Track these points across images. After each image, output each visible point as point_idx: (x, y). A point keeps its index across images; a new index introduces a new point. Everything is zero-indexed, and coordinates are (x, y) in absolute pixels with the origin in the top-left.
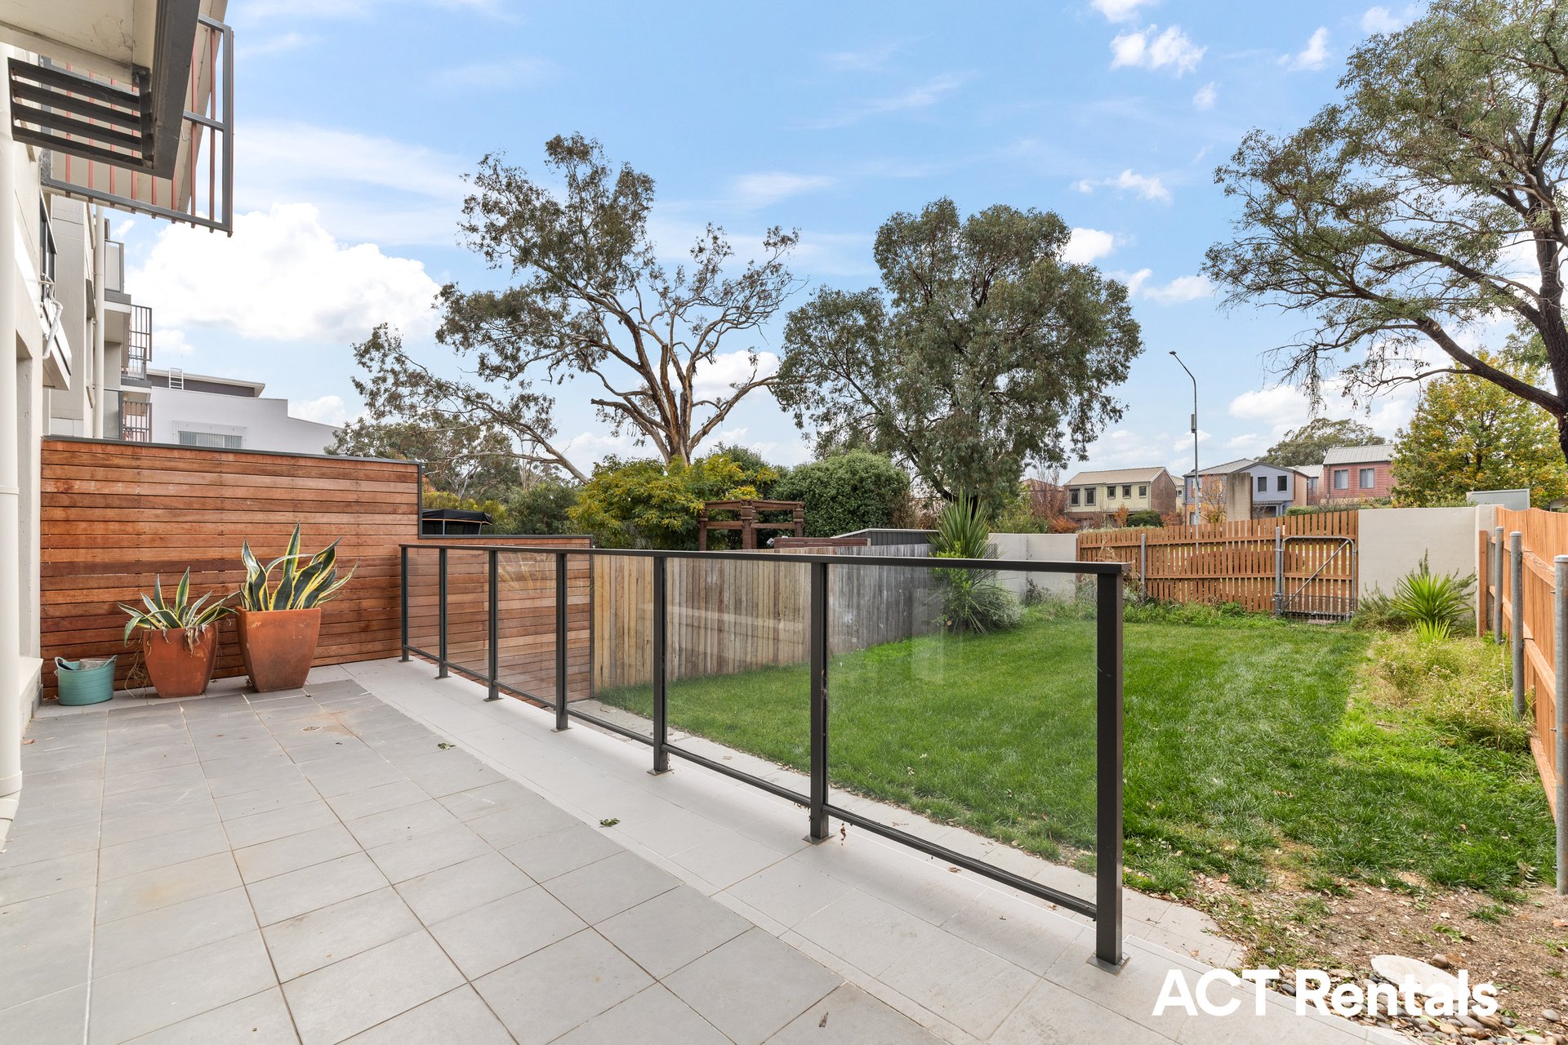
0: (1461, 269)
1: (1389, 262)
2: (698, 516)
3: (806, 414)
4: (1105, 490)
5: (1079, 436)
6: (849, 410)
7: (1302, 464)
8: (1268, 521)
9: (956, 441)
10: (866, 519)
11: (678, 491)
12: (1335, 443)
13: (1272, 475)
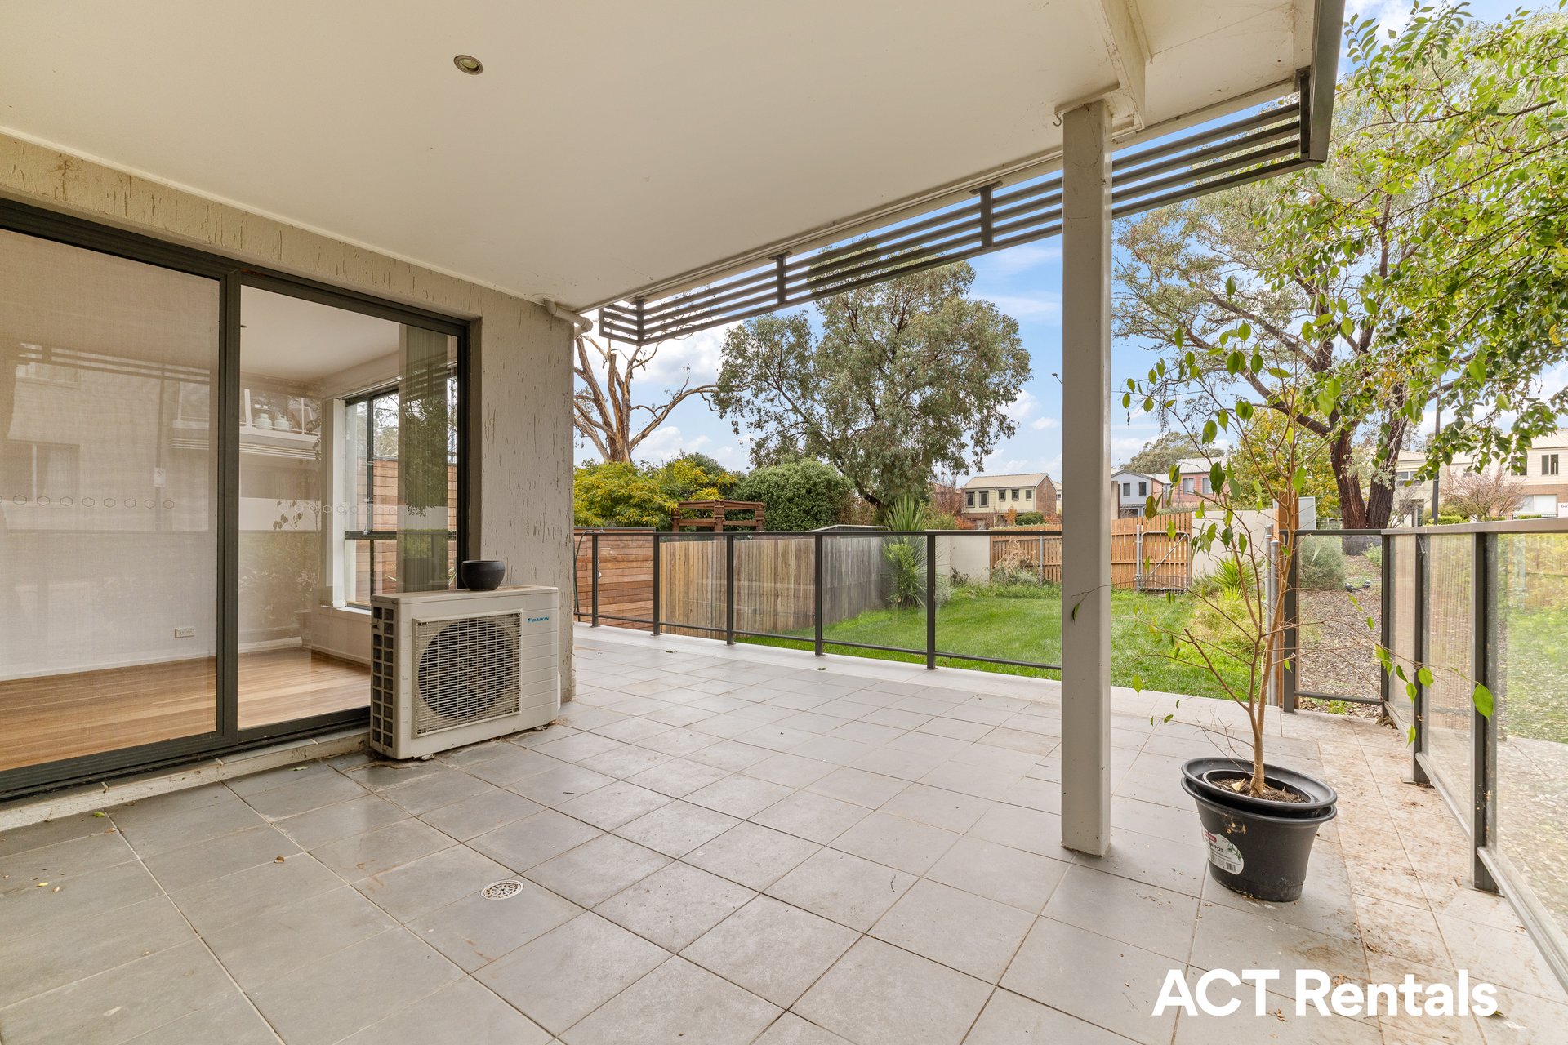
0: (1268, 327)
1: (1218, 316)
2: (673, 514)
3: (742, 422)
4: (997, 493)
5: (979, 449)
6: (779, 418)
7: (1158, 472)
8: (1131, 520)
9: (881, 451)
10: (818, 517)
11: (656, 492)
12: (1185, 453)
13: (1135, 481)
